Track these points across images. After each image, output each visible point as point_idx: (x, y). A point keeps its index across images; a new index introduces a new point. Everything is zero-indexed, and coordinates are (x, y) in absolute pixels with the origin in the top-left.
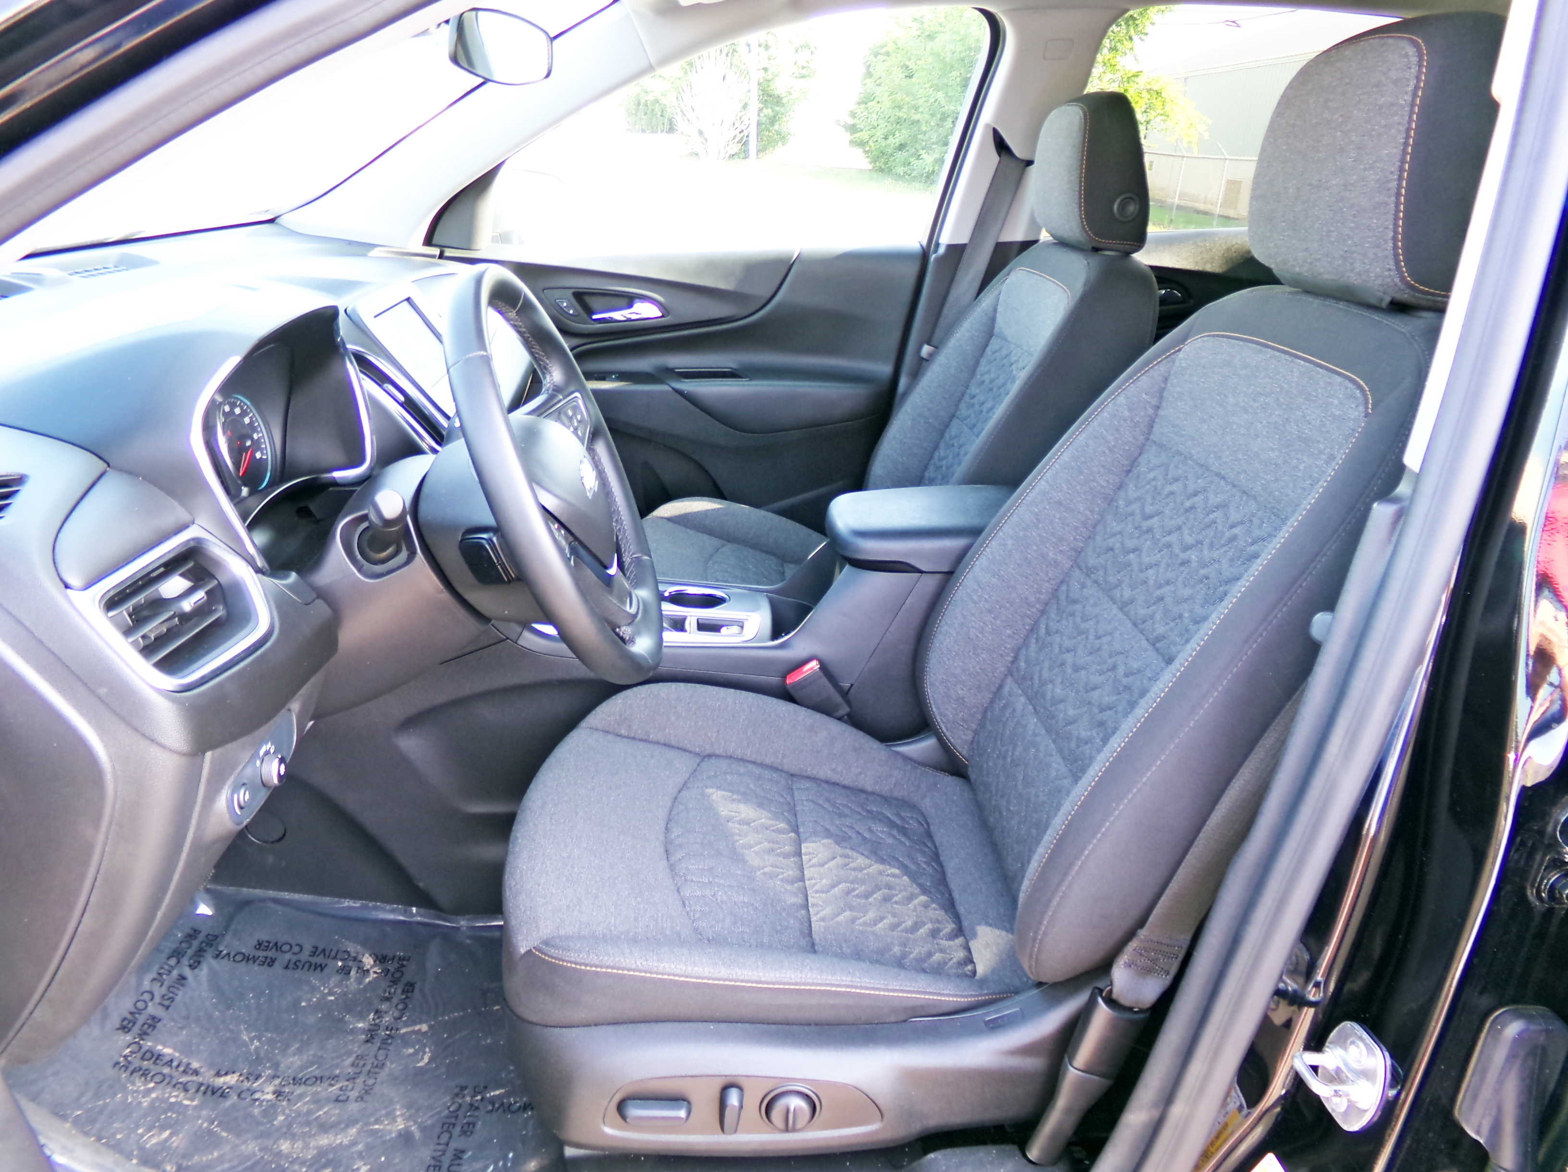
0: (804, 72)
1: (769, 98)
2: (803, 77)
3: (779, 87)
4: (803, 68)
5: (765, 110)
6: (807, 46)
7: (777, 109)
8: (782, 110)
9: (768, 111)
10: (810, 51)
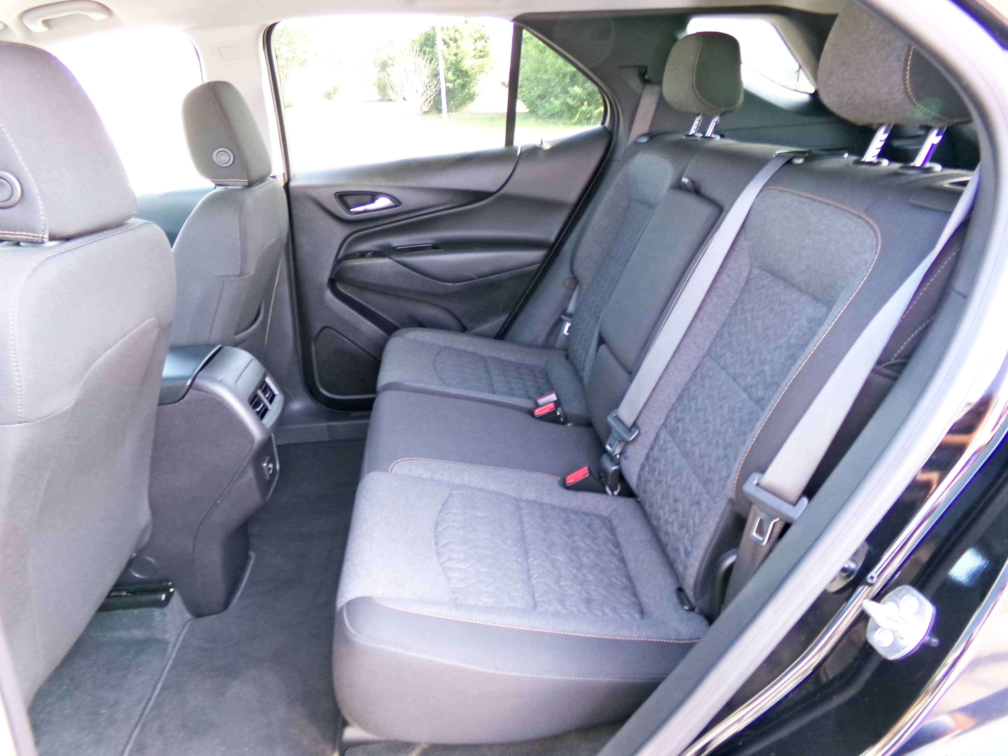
0: (482, 54)
1: (461, 73)
2: (482, 57)
3: (466, 65)
4: (481, 51)
5: (458, 81)
6: (482, 37)
7: (465, 79)
8: (469, 80)
9: (459, 81)
10: (484, 40)
